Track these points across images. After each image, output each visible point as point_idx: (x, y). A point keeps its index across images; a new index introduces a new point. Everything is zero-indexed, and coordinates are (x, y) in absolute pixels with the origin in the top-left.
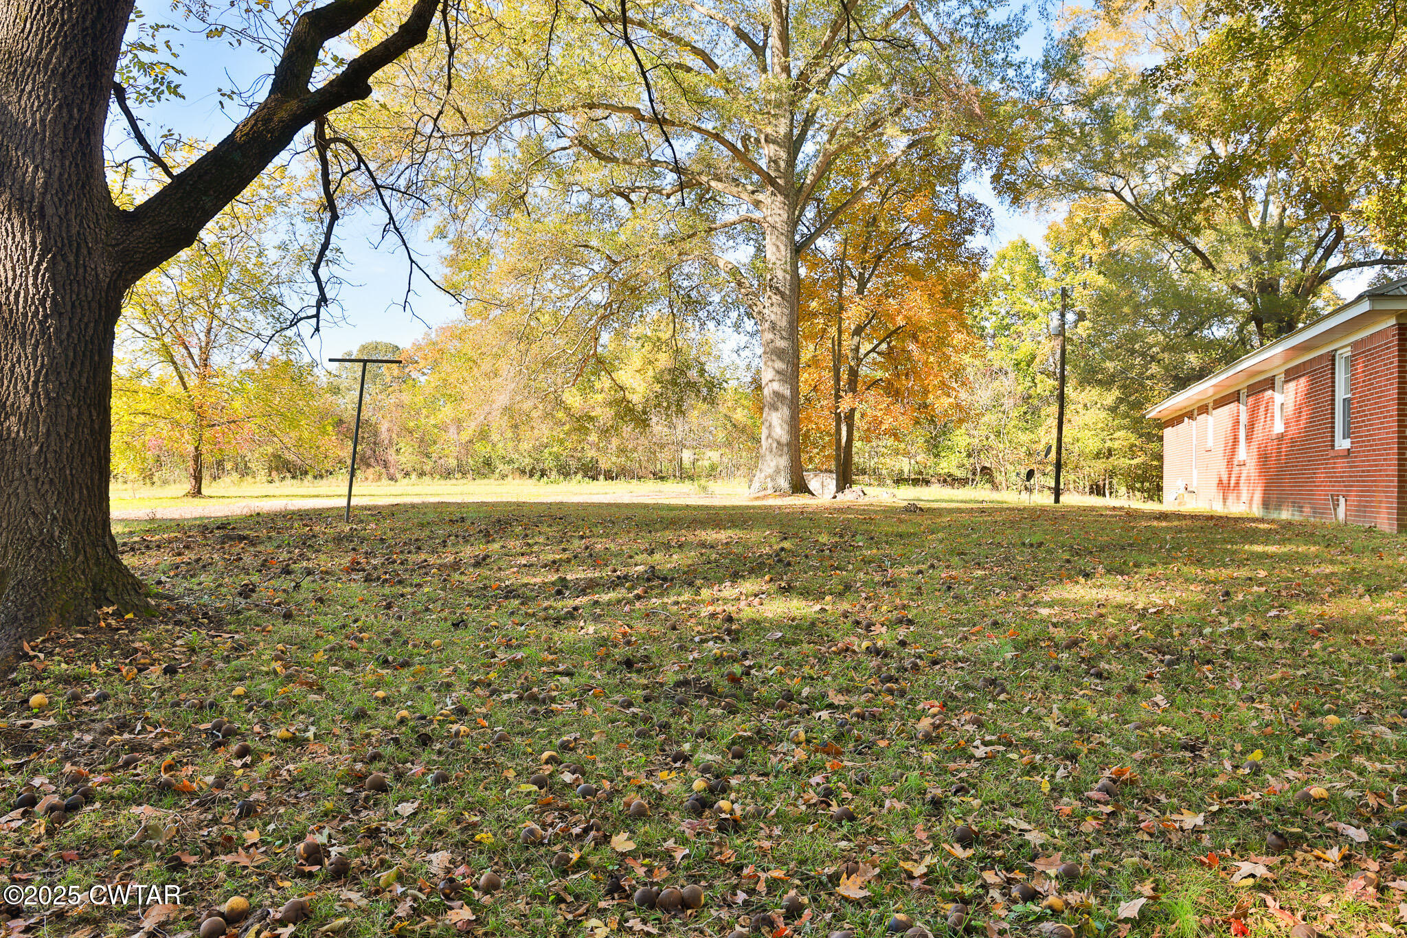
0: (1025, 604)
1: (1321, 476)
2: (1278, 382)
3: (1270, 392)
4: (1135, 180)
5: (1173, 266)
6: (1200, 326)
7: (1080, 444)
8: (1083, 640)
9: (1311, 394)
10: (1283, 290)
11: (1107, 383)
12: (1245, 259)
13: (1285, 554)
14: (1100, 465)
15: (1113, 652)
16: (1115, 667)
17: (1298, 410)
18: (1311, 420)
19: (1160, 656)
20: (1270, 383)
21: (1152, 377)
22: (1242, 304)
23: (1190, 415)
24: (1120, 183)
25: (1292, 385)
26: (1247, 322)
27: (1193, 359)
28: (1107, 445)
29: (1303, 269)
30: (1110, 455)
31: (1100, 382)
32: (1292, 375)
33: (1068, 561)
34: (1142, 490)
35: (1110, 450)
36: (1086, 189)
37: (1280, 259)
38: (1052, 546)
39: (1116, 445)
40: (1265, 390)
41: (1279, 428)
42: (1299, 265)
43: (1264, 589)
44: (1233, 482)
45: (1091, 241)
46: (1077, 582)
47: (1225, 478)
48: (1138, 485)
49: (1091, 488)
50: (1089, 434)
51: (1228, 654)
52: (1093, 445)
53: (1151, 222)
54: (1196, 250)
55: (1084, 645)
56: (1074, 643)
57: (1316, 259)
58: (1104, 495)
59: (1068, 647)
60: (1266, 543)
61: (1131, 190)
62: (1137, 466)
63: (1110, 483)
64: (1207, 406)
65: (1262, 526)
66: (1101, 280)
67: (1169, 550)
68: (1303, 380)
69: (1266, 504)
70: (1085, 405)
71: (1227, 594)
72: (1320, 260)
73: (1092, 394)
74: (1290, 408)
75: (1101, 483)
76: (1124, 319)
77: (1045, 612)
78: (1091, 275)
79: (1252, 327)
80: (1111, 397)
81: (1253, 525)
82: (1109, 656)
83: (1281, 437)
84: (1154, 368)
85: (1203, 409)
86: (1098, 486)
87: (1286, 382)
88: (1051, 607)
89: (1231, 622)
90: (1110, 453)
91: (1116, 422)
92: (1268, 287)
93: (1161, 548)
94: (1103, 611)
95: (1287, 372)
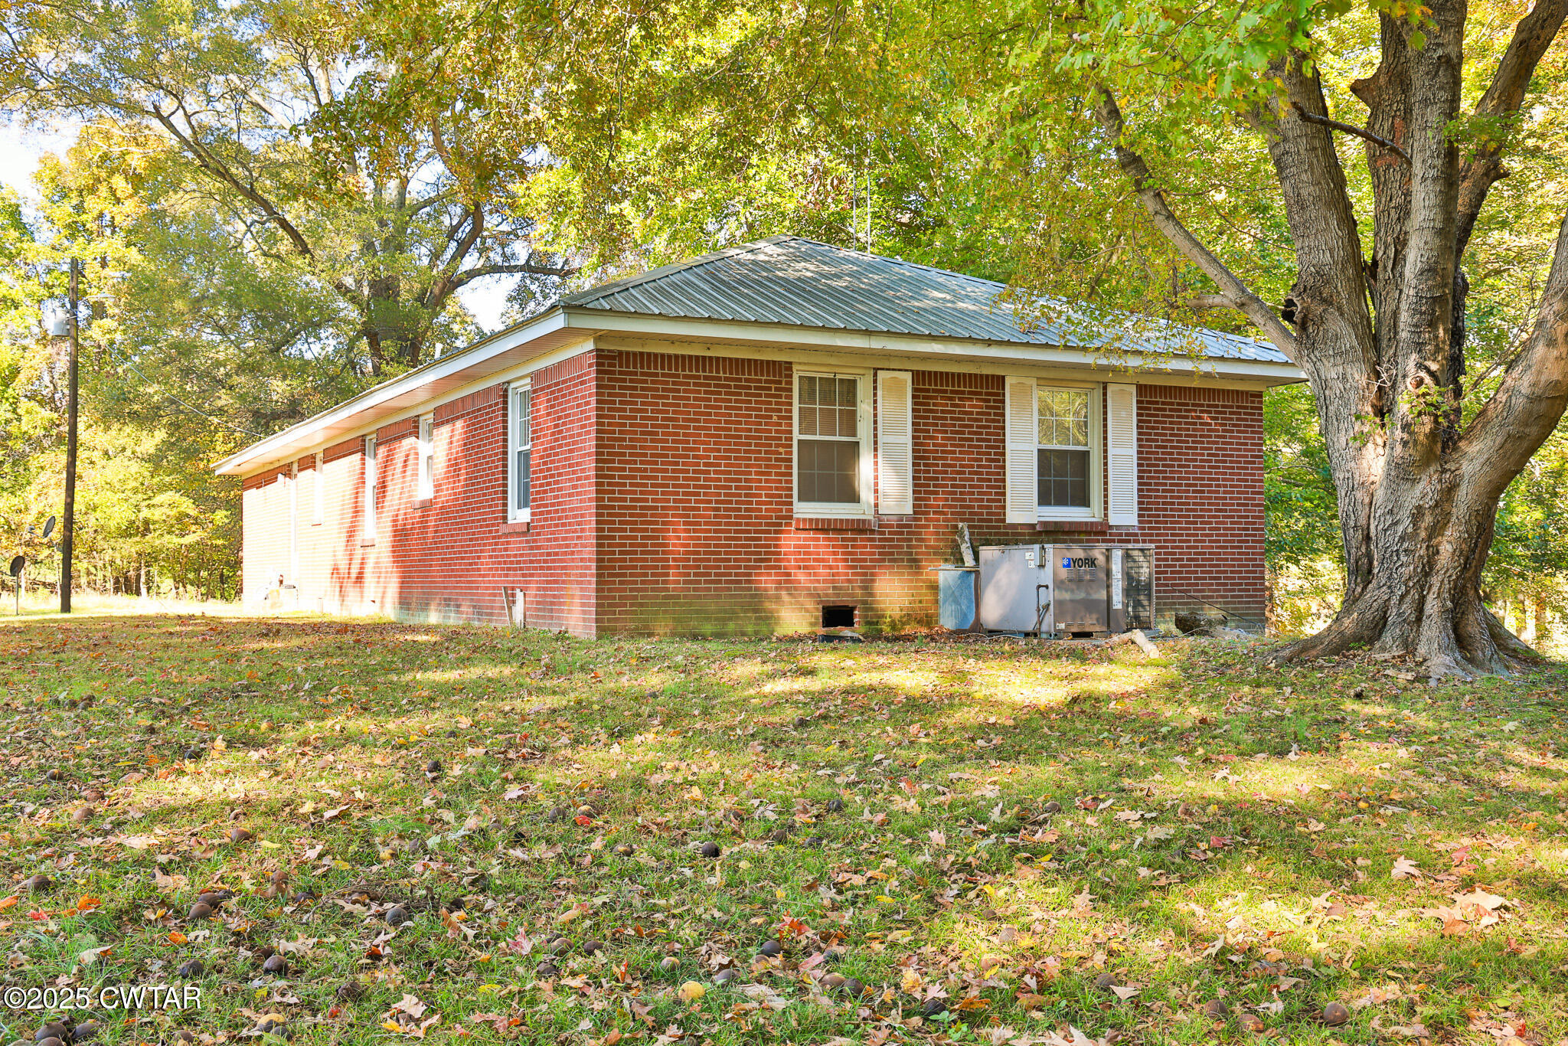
0: (96, 832)
1: (486, 562)
2: (423, 428)
3: (413, 439)
4: (192, 103)
5: (249, 244)
6: (289, 339)
7: (98, 514)
8: (229, 895)
9: (470, 444)
10: (404, 296)
11: (146, 419)
12: (356, 246)
13: (476, 684)
14: (130, 547)
15: (288, 909)
16: (300, 944)
17: (454, 466)
18: (471, 481)
19: (375, 907)
20: (413, 428)
21: (221, 411)
22: (351, 312)
23: (287, 470)
24: (168, 105)
25: (445, 430)
26: (358, 337)
27: (279, 388)
28: (141, 515)
29: (431, 267)
30: (147, 530)
31: (134, 416)
32: (444, 416)
33: (152, 730)
34: (198, 583)
35: (146, 522)
36: (114, 105)
37: (401, 248)
38: (113, 702)
39: (157, 514)
40: (404, 436)
41: (424, 490)
42: (426, 261)
43: (481, 750)
44: (354, 572)
45: (113, 191)
46: (181, 772)
47: (343, 566)
48: (191, 576)
49: (117, 581)
50: (115, 498)
51: (481, 883)
52: (120, 514)
53: (219, 173)
54: (284, 225)
55: (232, 904)
56: (213, 904)
57: (448, 255)
58: (138, 593)
59: (203, 915)
60: (440, 665)
61: (188, 117)
62: (190, 547)
63: (148, 573)
64: (313, 457)
65: (422, 638)
66: (134, 255)
67: (310, 692)
68: (459, 424)
69: (404, 602)
70: (106, 453)
71: (436, 767)
72: (453, 258)
73: (122, 435)
74: (441, 464)
75: (132, 573)
76: (177, 319)
77: (138, 842)
78: (112, 245)
79: (364, 344)
80: (151, 441)
81: (409, 637)
82: (282, 922)
83: (426, 506)
84: (224, 399)
85: (308, 462)
86: (127, 579)
87: (437, 424)
88: (148, 829)
89: (461, 818)
90: (146, 528)
91: (156, 480)
92: (385, 289)
93: (296, 690)
94: (246, 825)
95: (437, 411)
